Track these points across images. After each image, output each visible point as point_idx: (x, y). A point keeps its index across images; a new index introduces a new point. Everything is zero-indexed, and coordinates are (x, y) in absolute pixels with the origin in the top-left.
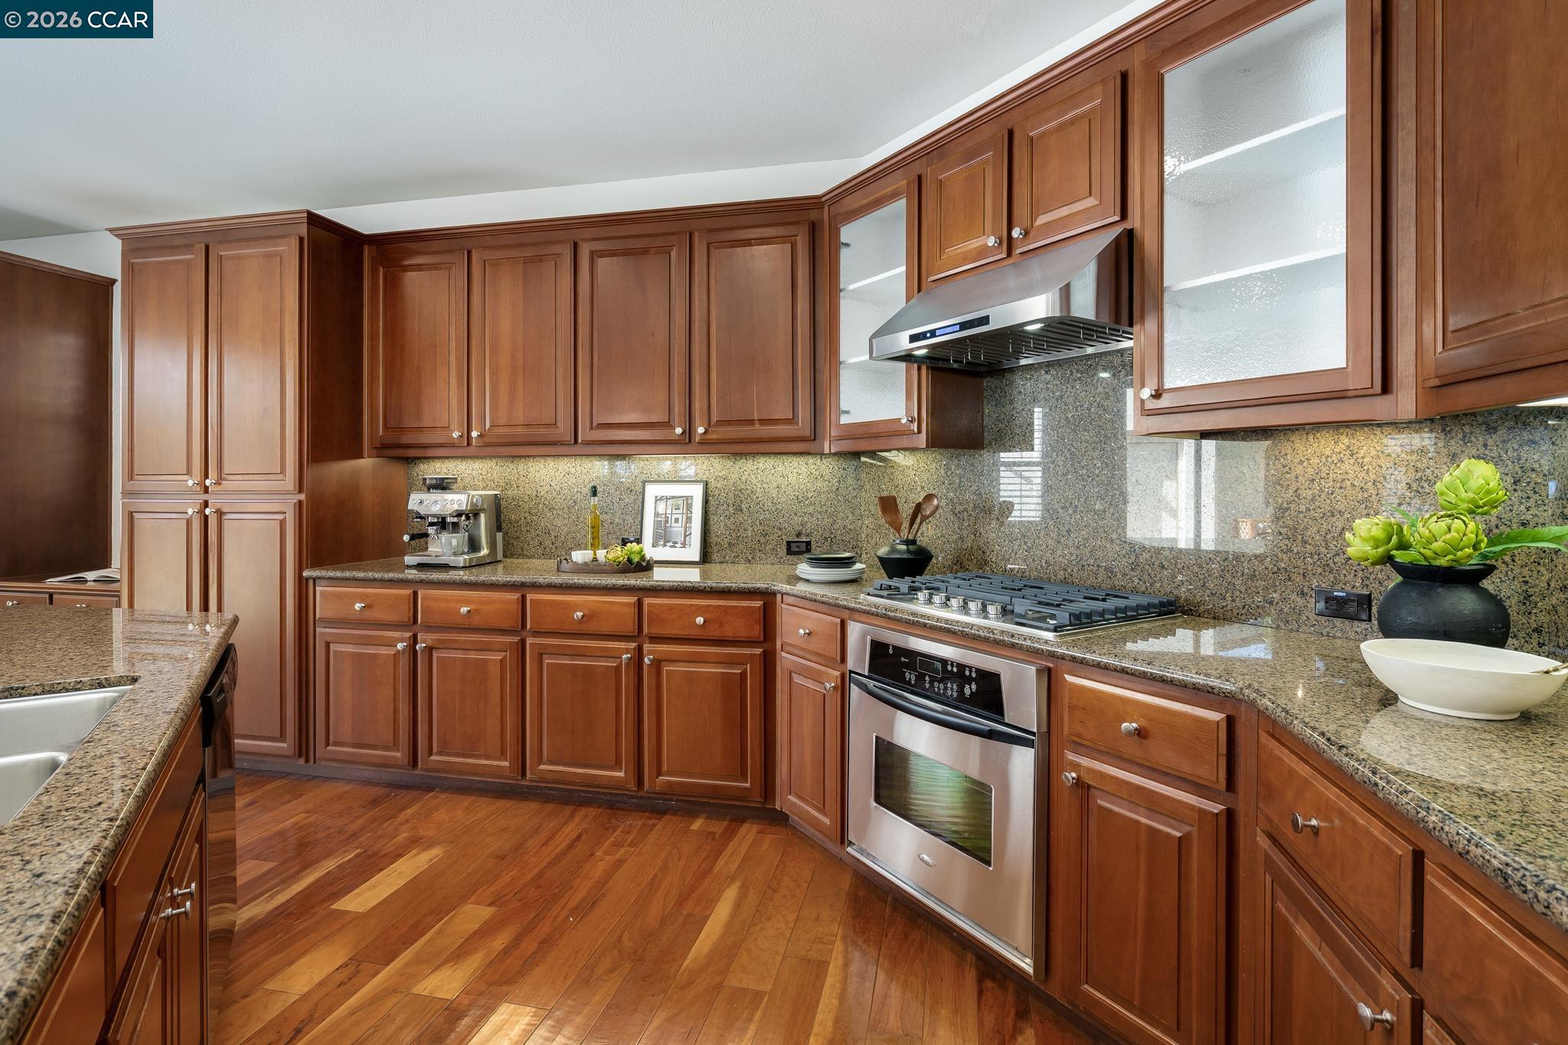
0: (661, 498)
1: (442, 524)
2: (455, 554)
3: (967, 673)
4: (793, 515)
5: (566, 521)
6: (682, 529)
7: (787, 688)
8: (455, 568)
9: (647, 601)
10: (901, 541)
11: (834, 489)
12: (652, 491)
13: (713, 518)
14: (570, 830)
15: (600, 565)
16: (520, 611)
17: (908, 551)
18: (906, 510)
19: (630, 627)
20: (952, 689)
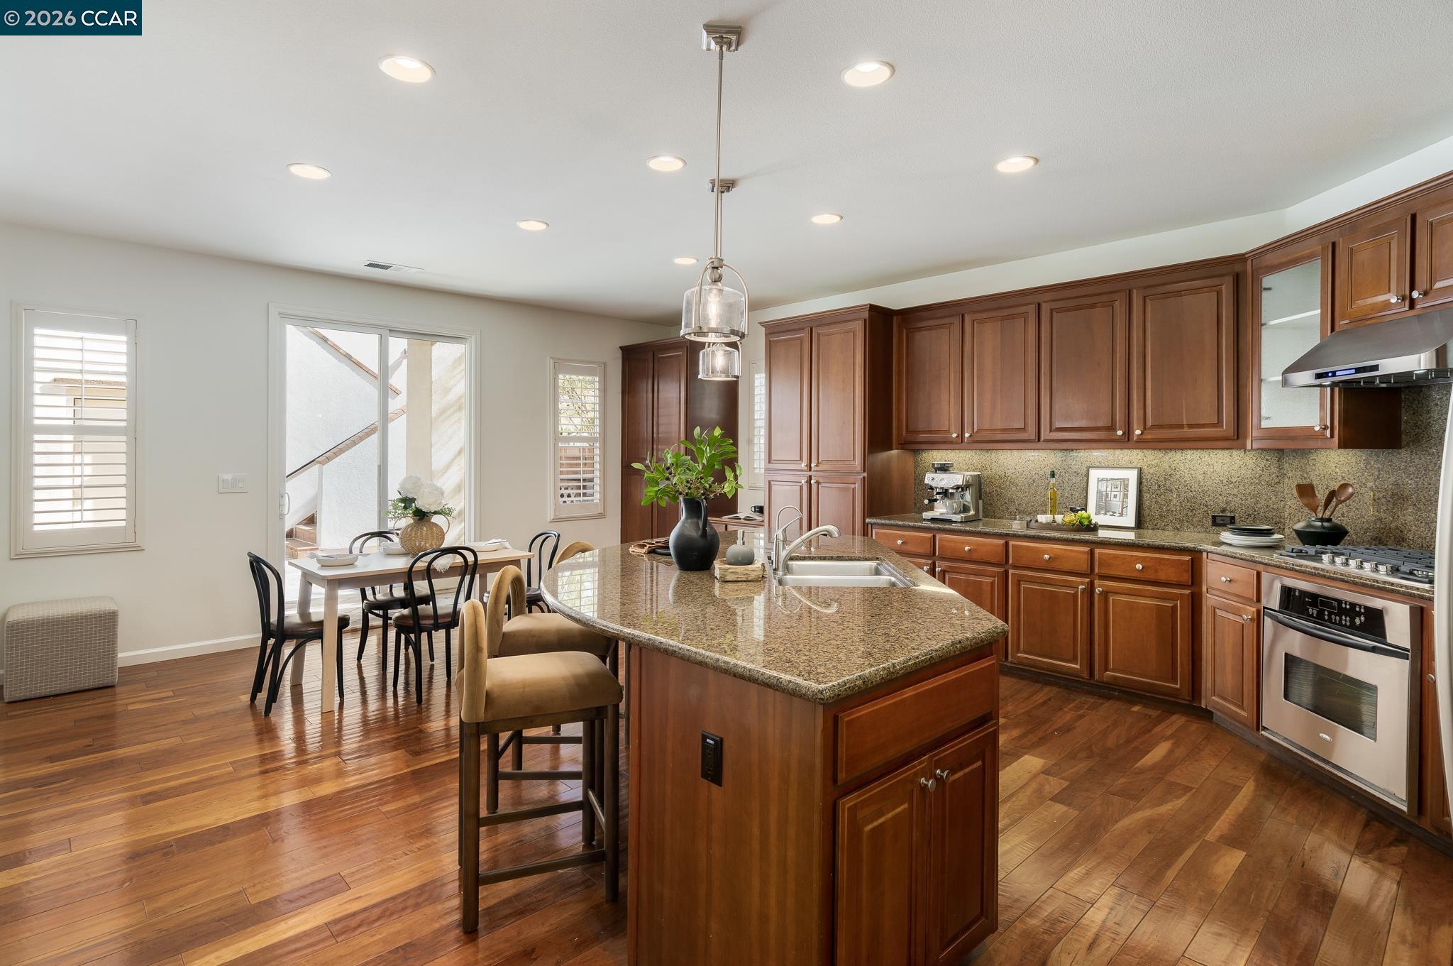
0: (1103, 480)
1: (945, 493)
2: (955, 513)
3: (1358, 609)
4: (1218, 495)
5: (1027, 494)
6: (1120, 503)
7: (1211, 619)
8: (956, 522)
9: (1097, 551)
10: (1316, 519)
11: (1257, 476)
12: (1095, 474)
13: (1146, 496)
14: (1040, 697)
15: (1058, 524)
16: (1005, 551)
17: (1323, 527)
18: (1321, 495)
19: (1084, 567)
20: (1346, 620)
